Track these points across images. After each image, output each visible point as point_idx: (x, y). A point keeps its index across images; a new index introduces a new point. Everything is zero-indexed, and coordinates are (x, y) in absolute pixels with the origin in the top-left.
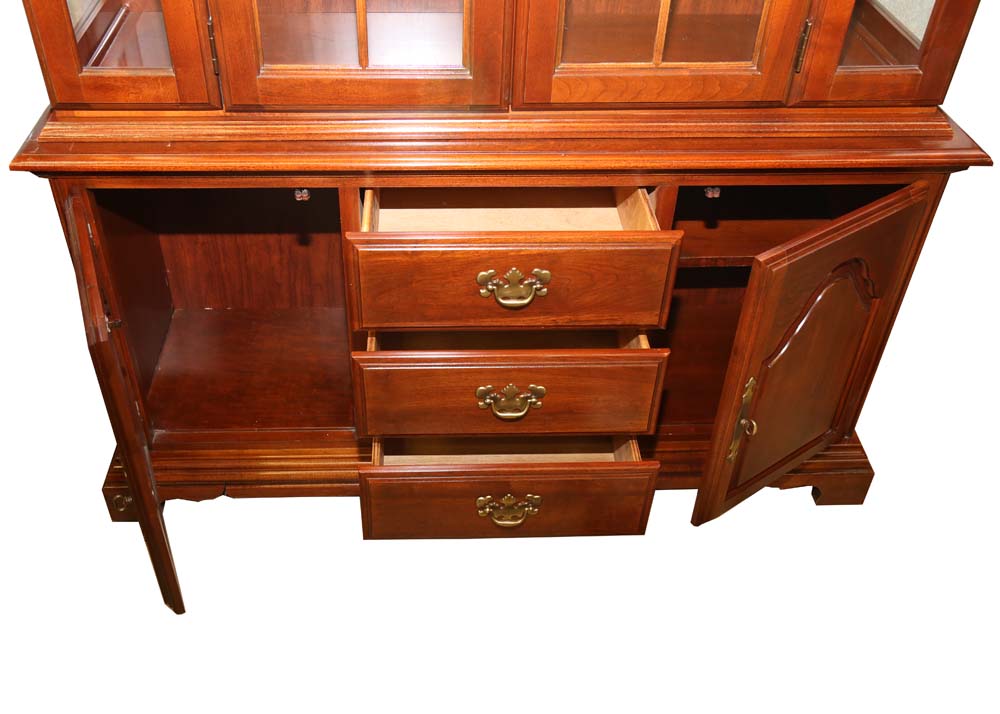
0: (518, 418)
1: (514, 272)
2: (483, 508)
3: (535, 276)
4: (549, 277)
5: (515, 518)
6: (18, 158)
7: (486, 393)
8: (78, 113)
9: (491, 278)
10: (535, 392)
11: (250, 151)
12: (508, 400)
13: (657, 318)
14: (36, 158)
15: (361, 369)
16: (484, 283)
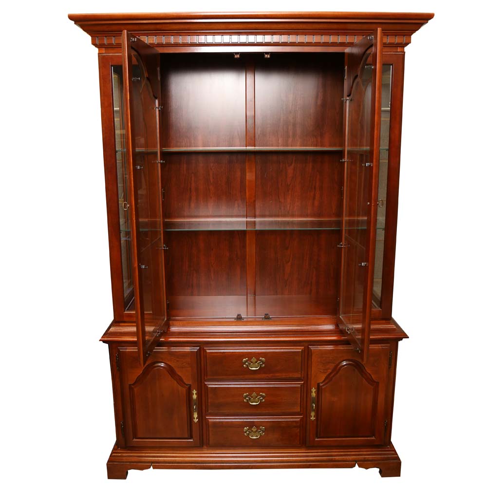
0: (257, 405)
1: (254, 360)
2: (246, 432)
3: (260, 360)
4: (265, 361)
5: (257, 436)
6: (102, 337)
7: (247, 396)
8: (121, 324)
9: (247, 361)
10: (261, 396)
12: (254, 399)
13: (300, 375)
14: (107, 337)
15: (207, 386)
16: (245, 363)
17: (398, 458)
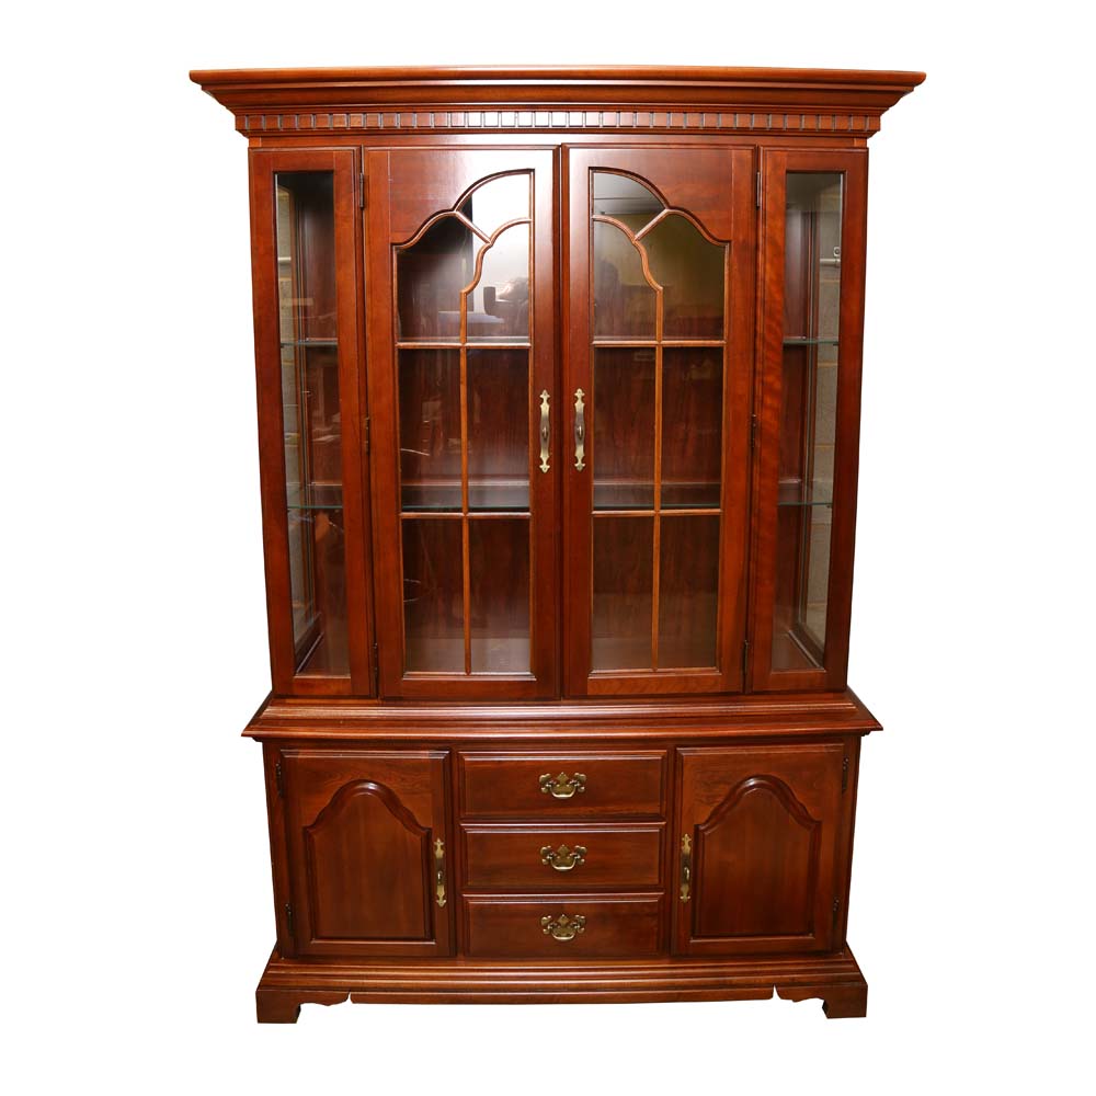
0: (568, 870)
1: (562, 777)
2: (545, 927)
3: (576, 778)
4: (585, 779)
5: (568, 935)
6: (248, 728)
7: (547, 852)
8: (288, 701)
9: (547, 780)
10: (578, 851)
11: (393, 726)
12: (562, 858)
13: (659, 808)
14: (257, 728)
15: (465, 832)
16: (543, 784)
17: (861, 979)
